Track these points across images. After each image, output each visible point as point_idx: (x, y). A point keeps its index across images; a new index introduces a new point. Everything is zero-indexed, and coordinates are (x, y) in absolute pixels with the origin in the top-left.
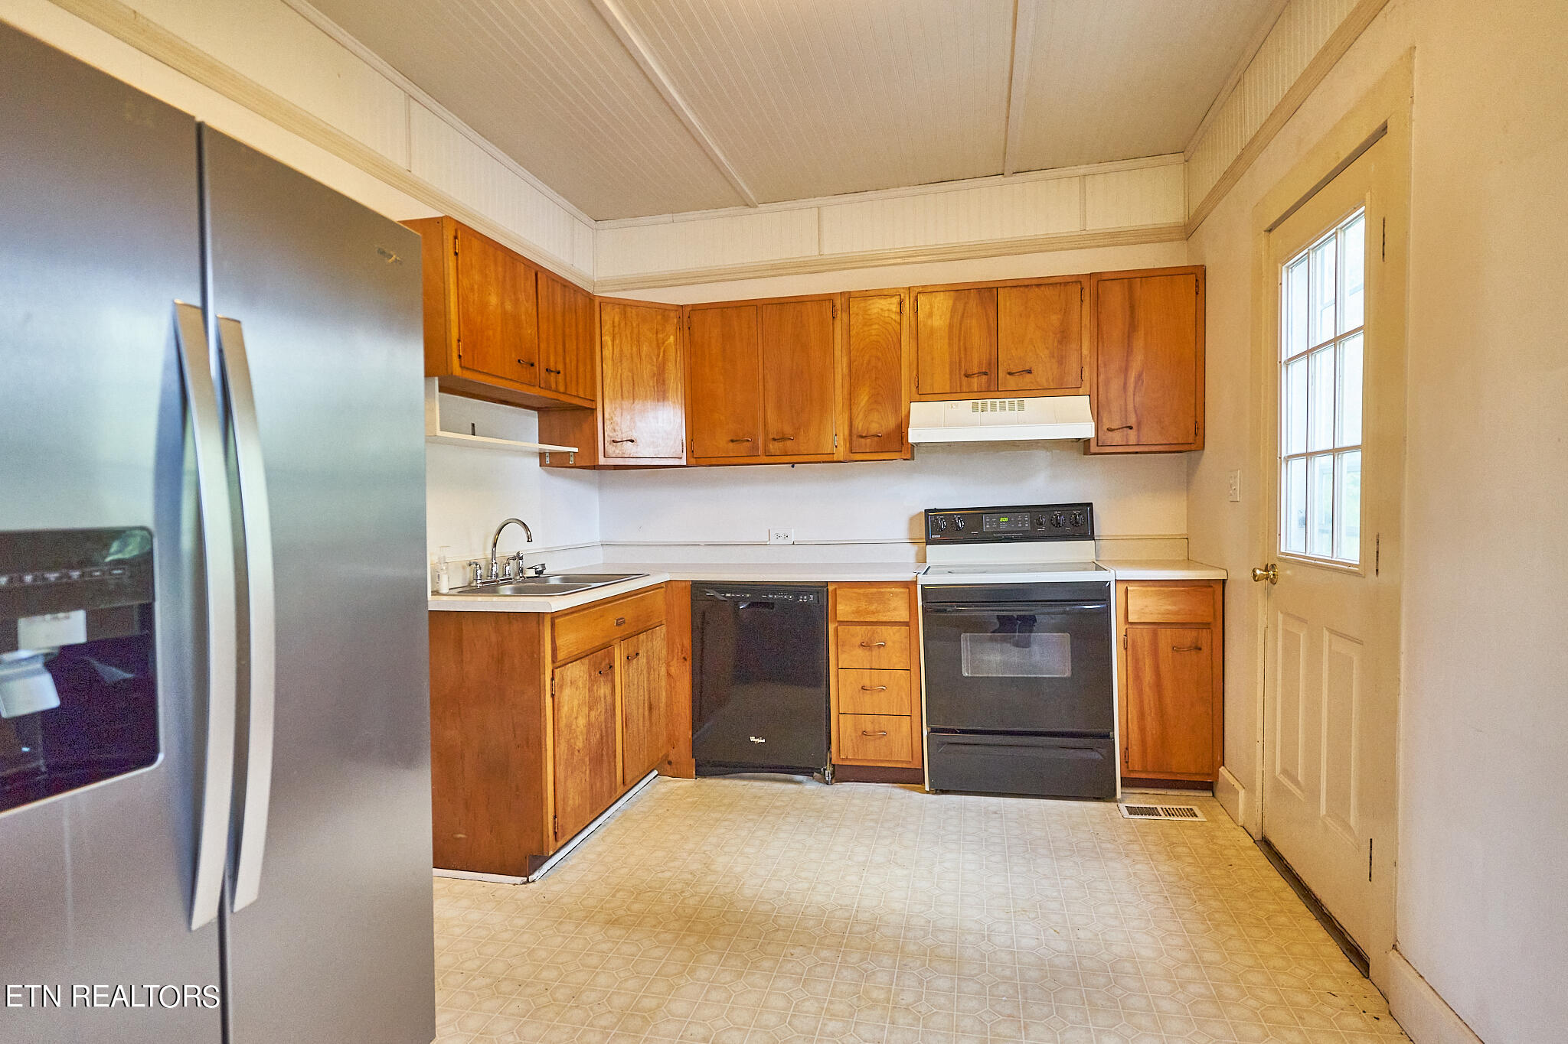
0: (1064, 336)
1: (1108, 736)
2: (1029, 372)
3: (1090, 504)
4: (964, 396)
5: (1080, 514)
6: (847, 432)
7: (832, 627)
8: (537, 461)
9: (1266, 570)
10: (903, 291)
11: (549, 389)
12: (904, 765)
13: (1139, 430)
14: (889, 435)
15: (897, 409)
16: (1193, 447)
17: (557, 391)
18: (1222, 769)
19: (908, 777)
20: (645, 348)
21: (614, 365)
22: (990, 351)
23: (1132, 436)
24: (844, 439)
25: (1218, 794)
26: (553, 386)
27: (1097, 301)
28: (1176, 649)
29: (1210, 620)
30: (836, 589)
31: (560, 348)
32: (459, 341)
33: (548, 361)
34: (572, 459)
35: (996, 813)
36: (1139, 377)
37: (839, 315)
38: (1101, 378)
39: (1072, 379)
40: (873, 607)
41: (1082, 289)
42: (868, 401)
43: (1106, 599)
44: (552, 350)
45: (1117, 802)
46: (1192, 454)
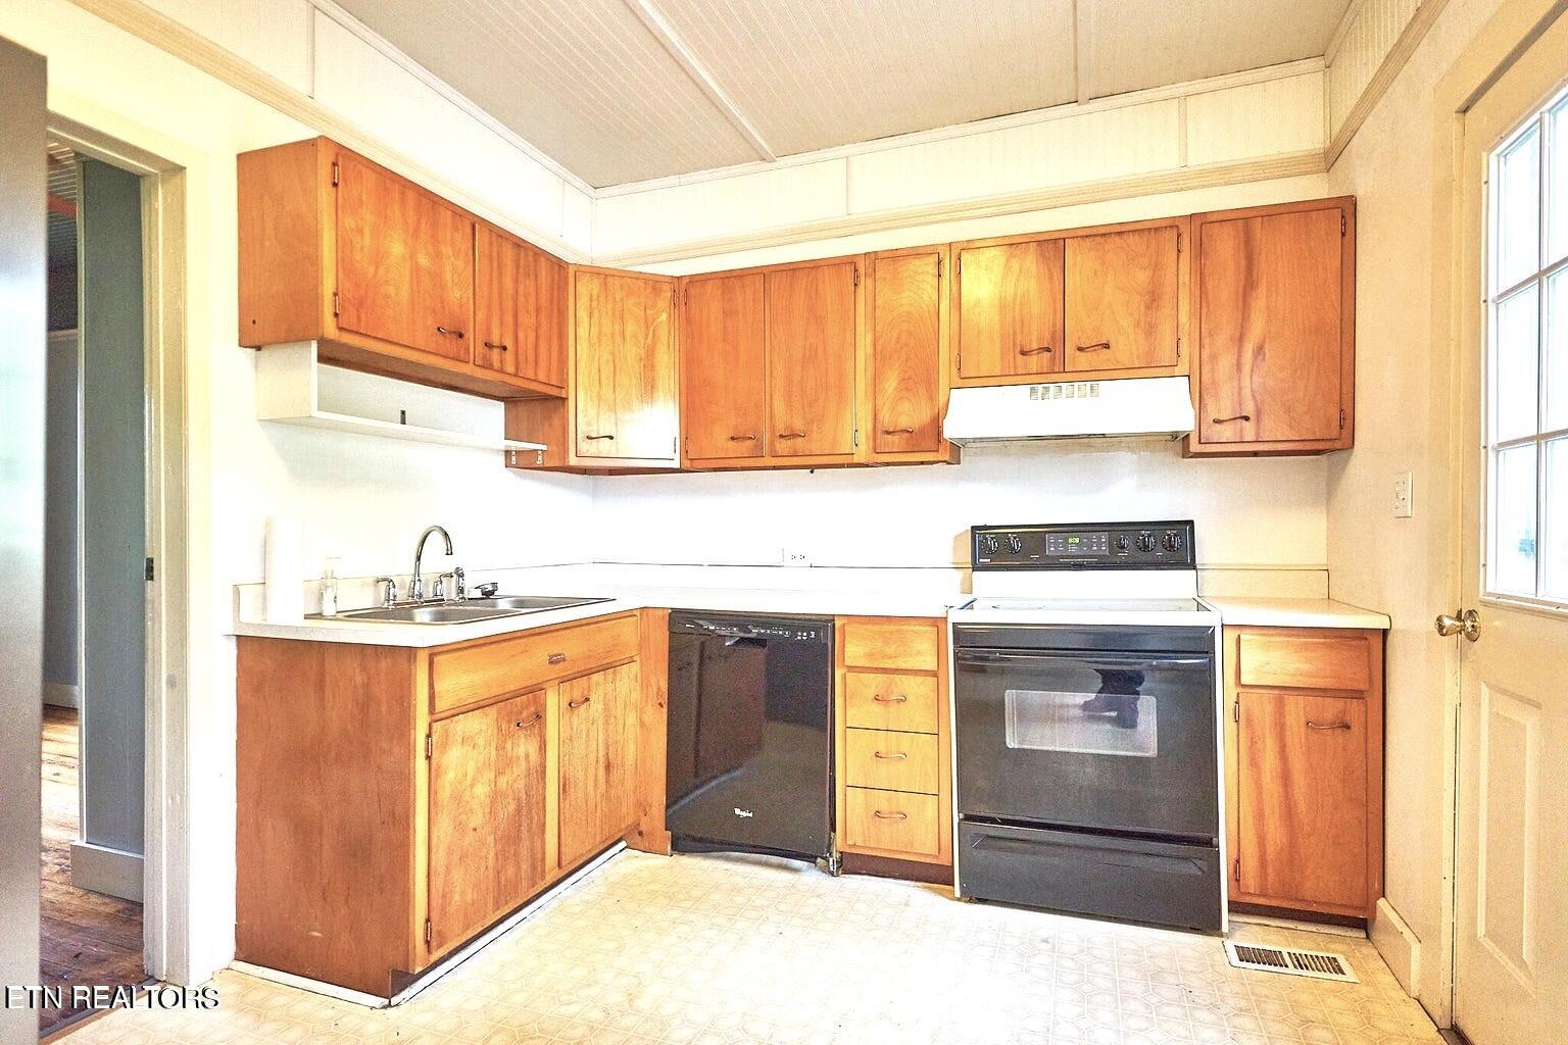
0: (1153, 298)
1: (1209, 844)
2: (1107, 346)
3: (1191, 523)
4: (1018, 379)
5: (1175, 535)
6: (870, 426)
7: (839, 673)
8: (502, 459)
9: (1459, 617)
10: (942, 247)
11: (490, 367)
12: (928, 860)
13: (1258, 421)
14: (922, 431)
15: (932, 396)
16: (1338, 445)
17: (501, 371)
18: (1381, 902)
19: (931, 875)
20: (630, 328)
21: (591, 345)
22: (1054, 319)
23: (1249, 430)
24: (867, 436)
25: (1375, 935)
26: (496, 365)
27: (1200, 251)
28: (1312, 725)
29: (1363, 686)
30: (844, 625)
31: (509, 320)
32: (335, 294)
33: (489, 332)
34: (540, 458)
35: (1045, 941)
36: (1259, 350)
37: (862, 282)
38: (1206, 353)
39: (1166, 354)
40: (891, 650)
41: (1179, 235)
42: (896, 388)
43: (1209, 652)
44: (495, 320)
45: (1221, 935)
46: (1336, 457)
